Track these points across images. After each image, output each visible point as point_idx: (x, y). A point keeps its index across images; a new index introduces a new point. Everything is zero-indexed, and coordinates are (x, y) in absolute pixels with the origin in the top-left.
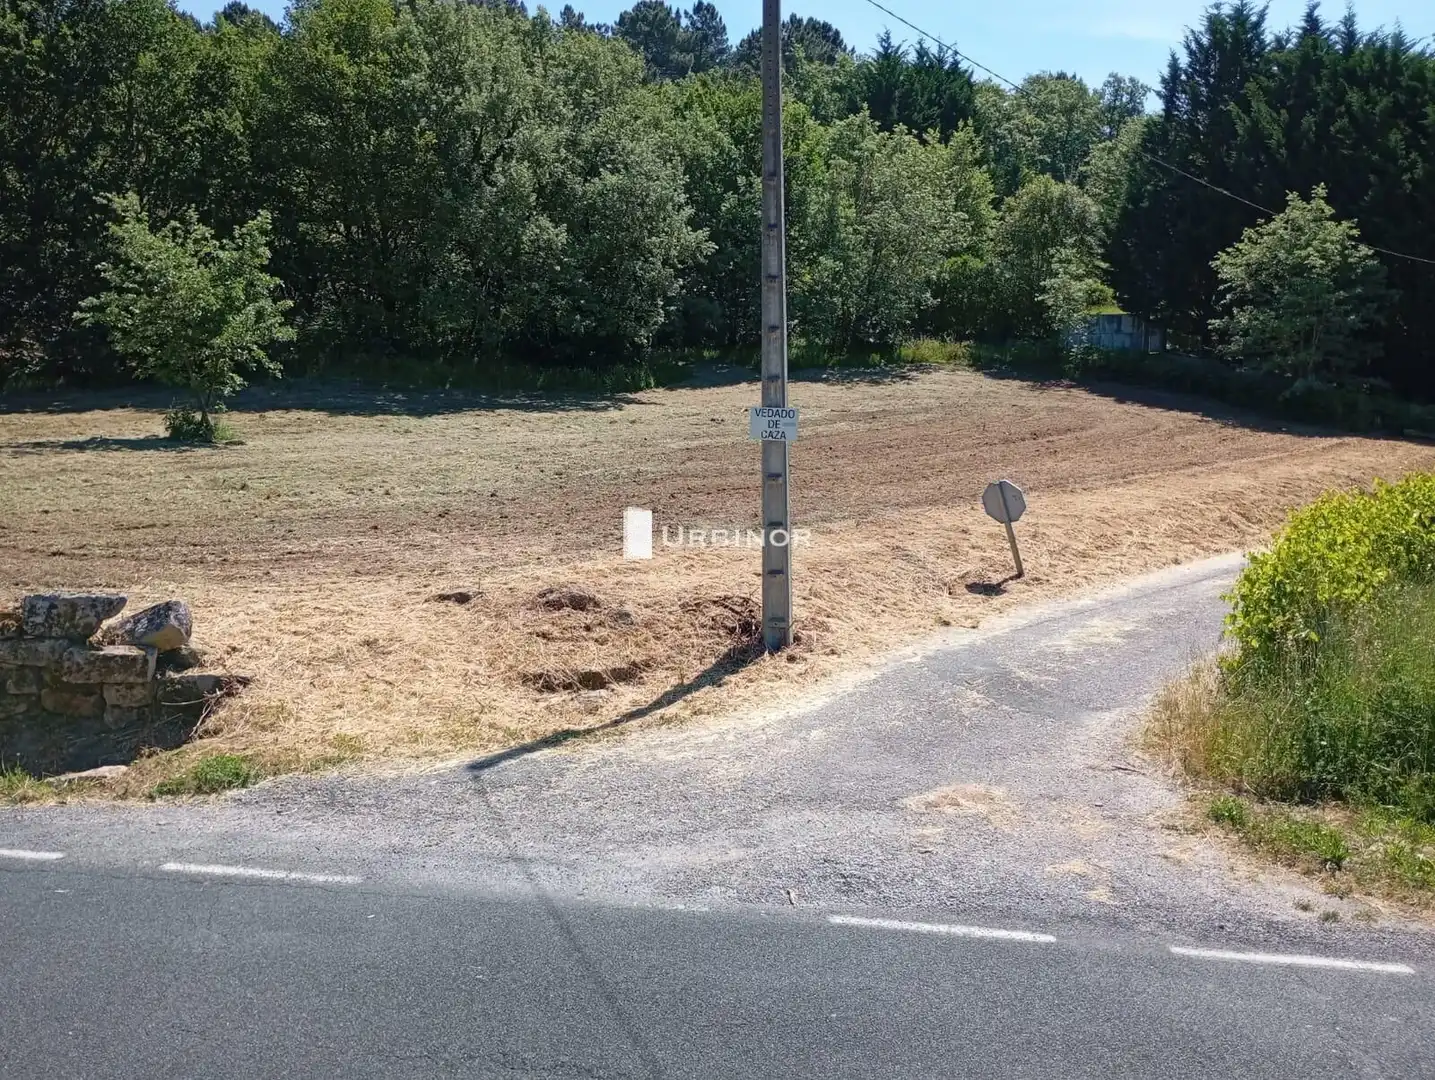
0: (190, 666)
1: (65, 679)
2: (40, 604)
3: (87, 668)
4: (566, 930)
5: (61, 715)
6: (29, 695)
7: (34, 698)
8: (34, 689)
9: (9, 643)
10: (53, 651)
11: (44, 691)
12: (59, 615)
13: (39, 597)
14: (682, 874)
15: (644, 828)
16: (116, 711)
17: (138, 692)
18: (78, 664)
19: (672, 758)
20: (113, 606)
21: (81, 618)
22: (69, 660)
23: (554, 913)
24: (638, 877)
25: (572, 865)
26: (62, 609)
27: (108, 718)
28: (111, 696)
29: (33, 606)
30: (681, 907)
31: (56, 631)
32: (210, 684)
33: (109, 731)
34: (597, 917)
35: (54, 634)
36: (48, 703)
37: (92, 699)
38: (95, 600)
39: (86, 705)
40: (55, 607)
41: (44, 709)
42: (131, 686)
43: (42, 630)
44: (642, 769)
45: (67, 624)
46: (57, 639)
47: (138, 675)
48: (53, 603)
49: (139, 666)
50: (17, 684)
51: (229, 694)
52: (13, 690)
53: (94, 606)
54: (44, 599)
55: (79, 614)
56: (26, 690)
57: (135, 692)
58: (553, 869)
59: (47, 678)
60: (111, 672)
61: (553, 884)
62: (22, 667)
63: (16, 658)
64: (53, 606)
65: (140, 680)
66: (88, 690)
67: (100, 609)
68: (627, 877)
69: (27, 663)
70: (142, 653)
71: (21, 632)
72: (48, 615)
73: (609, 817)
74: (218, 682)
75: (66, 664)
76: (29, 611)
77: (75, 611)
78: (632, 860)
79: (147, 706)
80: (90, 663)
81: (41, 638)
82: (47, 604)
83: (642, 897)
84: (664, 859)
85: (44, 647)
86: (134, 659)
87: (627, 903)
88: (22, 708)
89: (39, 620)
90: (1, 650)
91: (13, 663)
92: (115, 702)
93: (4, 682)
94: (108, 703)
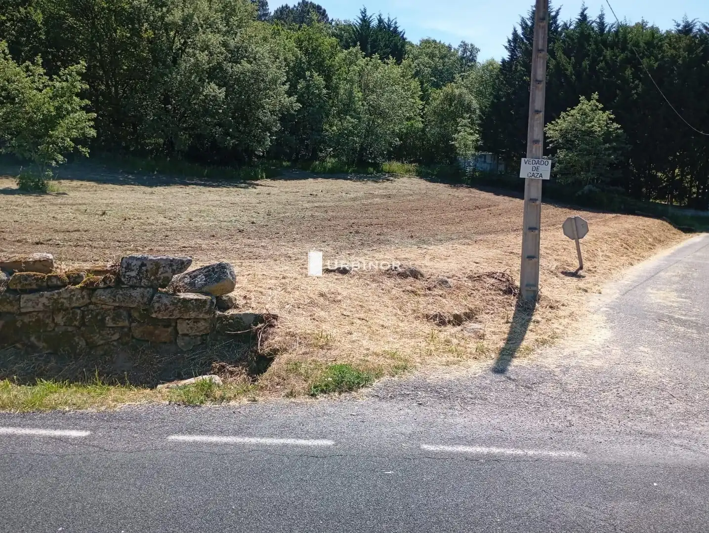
0: (228, 308)
1: (154, 316)
2: (135, 262)
3: (172, 307)
5: (148, 341)
6: (123, 327)
7: (126, 330)
8: (127, 323)
9: (109, 291)
10: (143, 297)
11: (134, 324)
12: (147, 271)
13: (132, 258)
16: (187, 338)
17: (202, 325)
18: (166, 305)
20: (183, 265)
21: (162, 273)
22: (158, 302)
26: (149, 267)
27: (180, 343)
28: (182, 328)
29: (129, 264)
31: (144, 282)
32: (252, 319)
33: (182, 352)
35: (142, 284)
36: (137, 333)
37: (170, 329)
38: (171, 261)
39: (165, 334)
40: (145, 265)
41: (133, 337)
42: (196, 320)
43: (135, 281)
45: (153, 278)
46: (146, 287)
47: (206, 313)
48: (143, 262)
49: (207, 307)
50: (113, 319)
51: (271, 326)
52: (111, 324)
53: (171, 265)
54: (137, 259)
55: (161, 270)
56: (120, 324)
57: (199, 325)
59: (135, 315)
60: (187, 310)
62: (119, 307)
63: (114, 301)
64: (143, 265)
65: (207, 317)
66: (167, 323)
67: (175, 267)
69: (123, 304)
70: (210, 297)
71: (119, 282)
72: (140, 272)
74: (258, 319)
75: (157, 305)
76: (126, 268)
77: (158, 269)
79: (207, 334)
80: (173, 304)
81: (133, 287)
82: (139, 263)
85: (136, 293)
86: (205, 301)
88: (116, 337)
89: (133, 274)
90: (103, 296)
91: (111, 305)
92: (186, 332)
93: (103, 319)
94: (180, 333)
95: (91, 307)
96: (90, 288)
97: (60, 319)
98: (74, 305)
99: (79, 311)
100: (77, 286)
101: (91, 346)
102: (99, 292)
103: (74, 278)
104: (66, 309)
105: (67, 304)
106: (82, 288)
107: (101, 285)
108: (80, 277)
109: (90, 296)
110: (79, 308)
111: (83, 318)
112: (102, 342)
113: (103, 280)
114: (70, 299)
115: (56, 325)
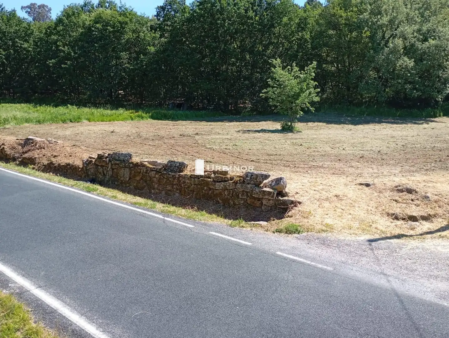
0: (285, 196)
1: (253, 196)
3: (259, 193)
4: (401, 302)
5: (252, 205)
7: (245, 200)
8: (246, 197)
9: (241, 184)
10: (251, 188)
11: (248, 198)
12: (253, 178)
13: (249, 172)
14: (446, 293)
15: (432, 274)
16: (265, 206)
17: (271, 201)
18: (257, 192)
19: (444, 251)
20: (267, 177)
21: (259, 179)
22: (255, 190)
23: (397, 295)
24: (429, 290)
25: (404, 280)
26: (254, 176)
27: (263, 208)
28: (264, 202)
29: (247, 175)
30: (446, 304)
31: (252, 182)
32: (290, 202)
33: (263, 212)
34: (412, 299)
36: (249, 202)
37: (260, 202)
38: (262, 175)
39: (258, 203)
40: (253, 176)
42: (269, 200)
43: (249, 181)
44: (431, 253)
45: (255, 181)
46: (252, 184)
47: (272, 197)
48: (252, 174)
49: (272, 194)
50: (242, 195)
51: (295, 206)
52: (241, 197)
53: (262, 176)
56: (244, 197)
57: (270, 201)
58: (397, 280)
59: (249, 194)
60: (265, 195)
61: (396, 285)
62: (243, 191)
63: (242, 188)
64: (252, 175)
65: (272, 199)
66: (259, 199)
67: (263, 177)
68: (425, 289)
69: (245, 190)
70: (273, 191)
71: (244, 181)
72: (251, 178)
73: (419, 267)
74: (292, 202)
75: (254, 191)
77: (257, 178)
78: (427, 283)
79: (273, 206)
80: (260, 192)
81: (248, 184)
82: (251, 175)
83: (430, 297)
84: (439, 285)
85: (249, 186)
86: (271, 192)
87: (424, 298)
88: (242, 202)
89: (248, 179)
90: (239, 186)
91: (241, 190)
92: (265, 204)
93: (239, 195)
94: (263, 204)
95: (235, 190)
96: (236, 183)
97: (226, 193)
98: (230, 188)
99: (231, 191)
100: (232, 182)
101: (235, 204)
102: (238, 184)
103: (232, 179)
104: (228, 190)
105: (228, 188)
106: (233, 182)
107: (238, 182)
108: (233, 178)
109: (236, 185)
110: (232, 189)
111: (233, 194)
112: (237, 203)
113: (239, 180)
114: (229, 186)
115: (225, 195)
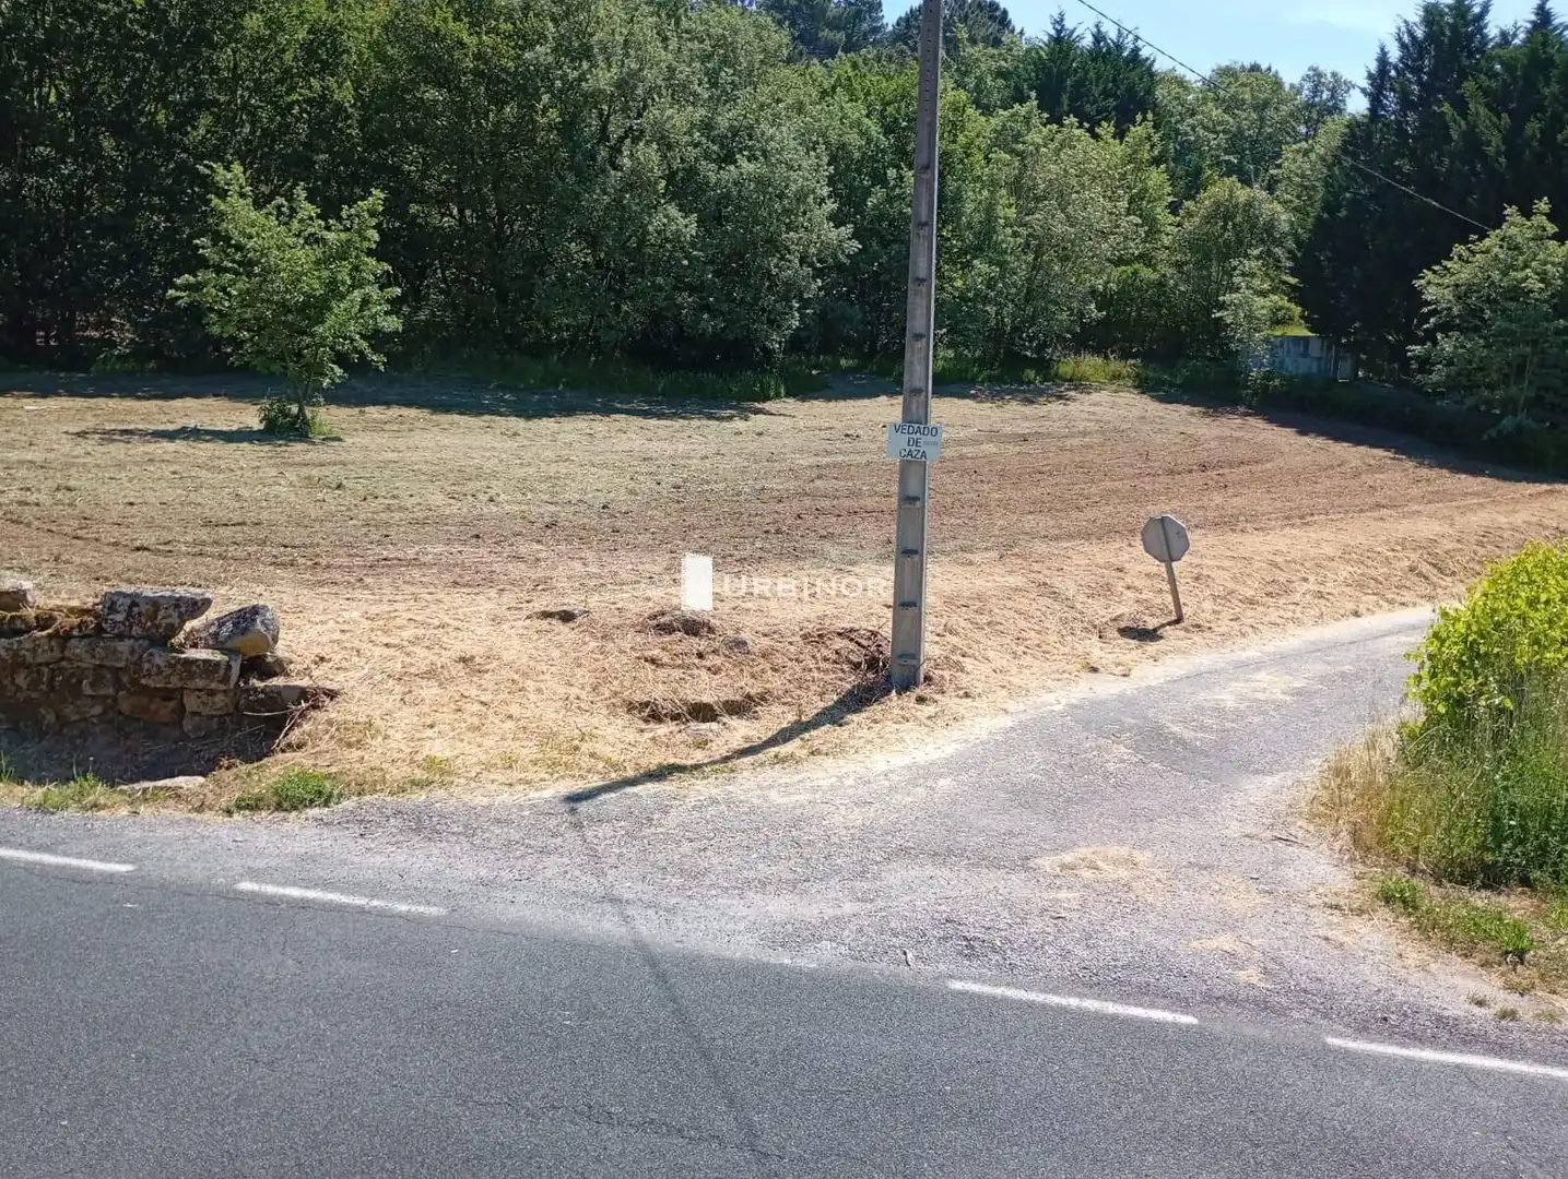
0: (276, 674)
1: (143, 681)
2: (121, 600)
3: (168, 671)
4: (662, 978)
5: (138, 720)
6: (106, 697)
7: (109, 701)
8: (111, 691)
9: (86, 641)
10: (133, 652)
11: (121, 693)
12: (140, 614)
13: (119, 594)
14: (789, 926)
15: (752, 874)
16: (197, 718)
17: (219, 698)
18: (158, 667)
19: (786, 800)
20: (197, 607)
21: (163, 618)
22: (148, 661)
23: (652, 961)
24: (742, 926)
25: (672, 910)
26: (144, 608)
27: (188, 725)
28: (191, 703)
29: (113, 603)
30: (787, 961)
31: (136, 630)
32: (295, 695)
33: (187, 739)
34: (693, 964)
35: (134, 633)
36: (125, 707)
37: (172, 704)
38: (178, 599)
39: (165, 710)
40: (137, 605)
41: (120, 713)
42: (212, 693)
43: (122, 628)
44: (752, 811)
45: (149, 624)
46: (137, 639)
47: (221, 682)
48: (135, 600)
49: (222, 672)
50: (92, 685)
51: (315, 707)
52: (89, 691)
53: (177, 606)
54: (125, 595)
55: (162, 613)
56: (102, 692)
57: (216, 699)
58: (651, 912)
59: (125, 679)
60: (192, 676)
61: (648, 927)
62: (101, 666)
63: (93, 657)
64: (134, 604)
65: (222, 687)
66: (168, 695)
67: (183, 609)
68: (731, 926)
69: (106, 663)
70: (226, 658)
71: (99, 630)
72: (129, 614)
73: (715, 861)
74: (303, 694)
75: (146, 666)
76: (109, 608)
77: (157, 610)
78: (737, 907)
79: (228, 715)
80: (170, 665)
81: (120, 637)
82: (128, 601)
83: (744, 948)
84: (770, 908)
85: (123, 646)
86: (218, 664)
87: (728, 954)
88: (98, 710)
89: (119, 617)
90: (78, 648)
91: (88, 663)
92: (195, 709)
93: (80, 682)
94: (188, 709)
95: (64, 664)
96: (64, 638)
97: (21, 680)
98: (40, 659)
99: (45, 670)
100: (45, 633)
101: (62, 721)
102: (74, 642)
103: (44, 621)
104: (28, 667)
105: (29, 658)
106: (50, 636)
107: (75, 633)
108: (52, 619)
109: (63, 648)
110: (47, 664)
111: (52, 680)
112: (74, 718)
113: (79, 626)
114: (34, 651)
115: (19, 688)
